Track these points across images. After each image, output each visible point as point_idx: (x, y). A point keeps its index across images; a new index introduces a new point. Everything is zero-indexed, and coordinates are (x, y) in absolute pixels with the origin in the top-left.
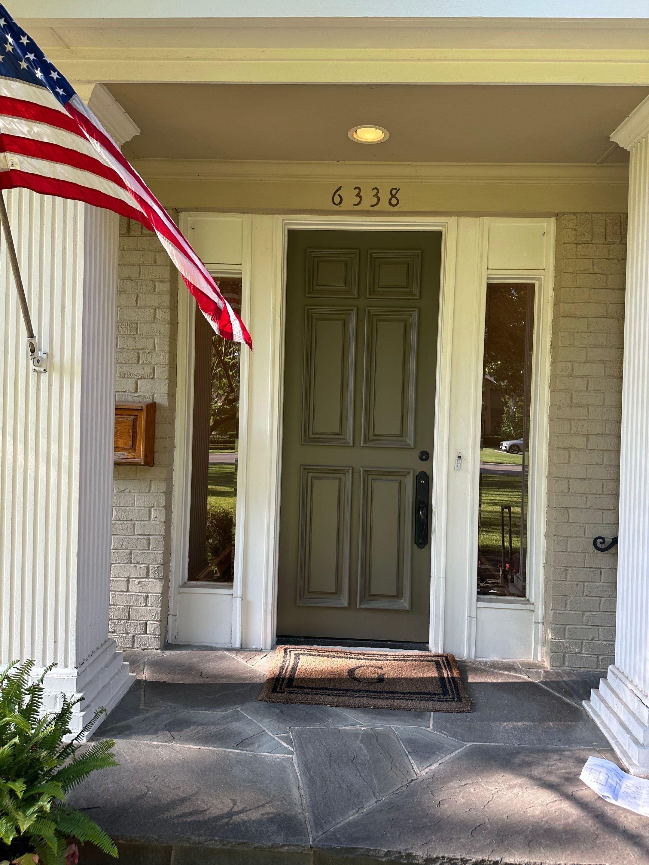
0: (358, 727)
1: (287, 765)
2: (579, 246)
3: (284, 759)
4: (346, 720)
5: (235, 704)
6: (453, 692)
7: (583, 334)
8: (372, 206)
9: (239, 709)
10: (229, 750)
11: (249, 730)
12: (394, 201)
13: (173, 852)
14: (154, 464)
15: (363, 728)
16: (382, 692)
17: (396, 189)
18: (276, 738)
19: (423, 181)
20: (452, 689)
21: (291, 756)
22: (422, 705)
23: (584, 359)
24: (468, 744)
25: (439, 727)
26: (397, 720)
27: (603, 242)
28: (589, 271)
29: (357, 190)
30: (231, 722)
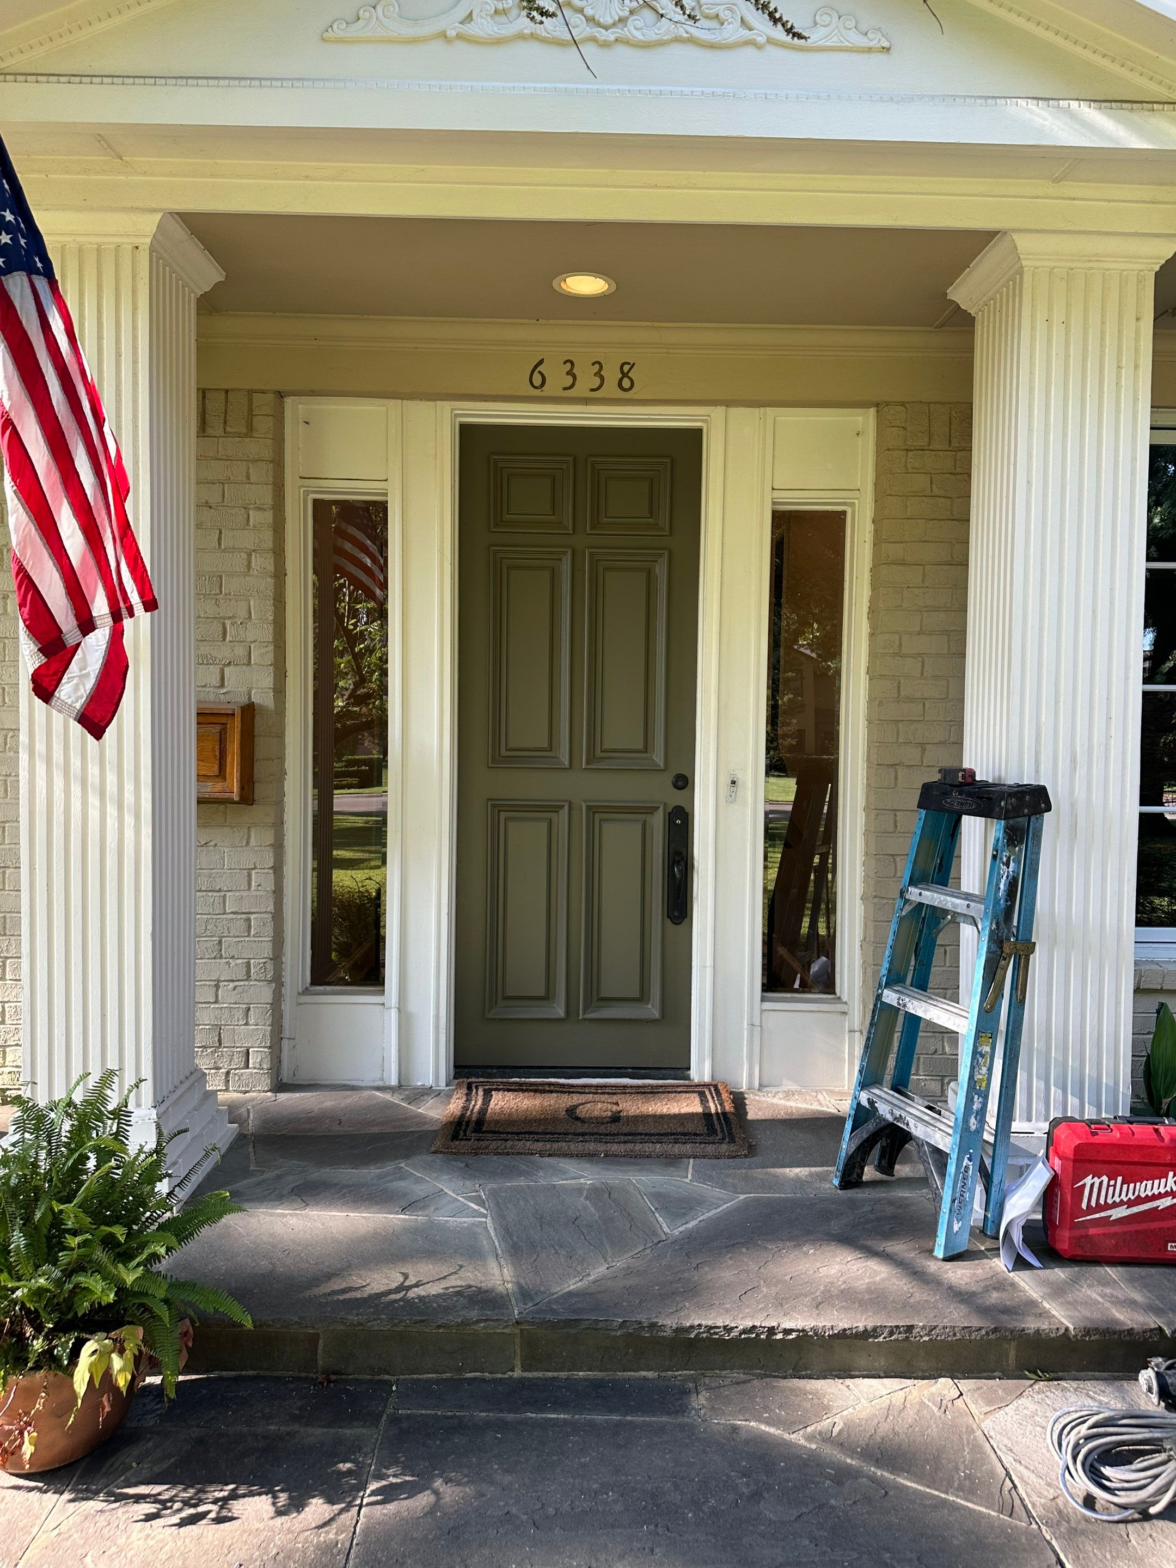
0: (582, 1181)
1: (479, 1230)
2: (911, 453)
3: (473, 1224)
4: (563, 1172)
5: (396, 1158)
6: (722, 1131)
7: (916, 591)
8: (592, 390)
9: (402, 1165)
10: (392, 1216)
11: (419, 1190)
12: (626, 383)
13: (321, 1342)
14: (254, 800)
15: (589, 1182)
16: (618, 1134)
17: (629, 364)
18: (461, 1199)
19: (670, 351)
20: (722, 1128)
21: (484, 1220)
22: (677, 1149)
23: (918, 629)
24: (742, 1197)
25: (700, 1176)
26: (639, 1171)
27: (947, 448)
28: (926, 493)
29: (569, 365)
30: (391, 1181)
